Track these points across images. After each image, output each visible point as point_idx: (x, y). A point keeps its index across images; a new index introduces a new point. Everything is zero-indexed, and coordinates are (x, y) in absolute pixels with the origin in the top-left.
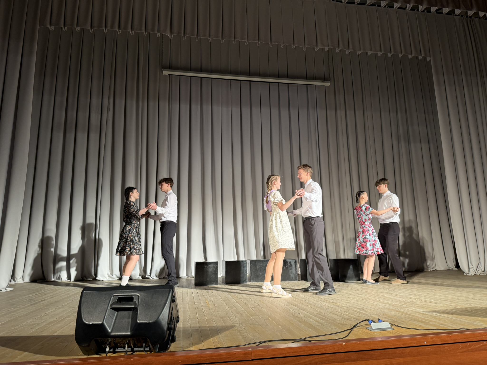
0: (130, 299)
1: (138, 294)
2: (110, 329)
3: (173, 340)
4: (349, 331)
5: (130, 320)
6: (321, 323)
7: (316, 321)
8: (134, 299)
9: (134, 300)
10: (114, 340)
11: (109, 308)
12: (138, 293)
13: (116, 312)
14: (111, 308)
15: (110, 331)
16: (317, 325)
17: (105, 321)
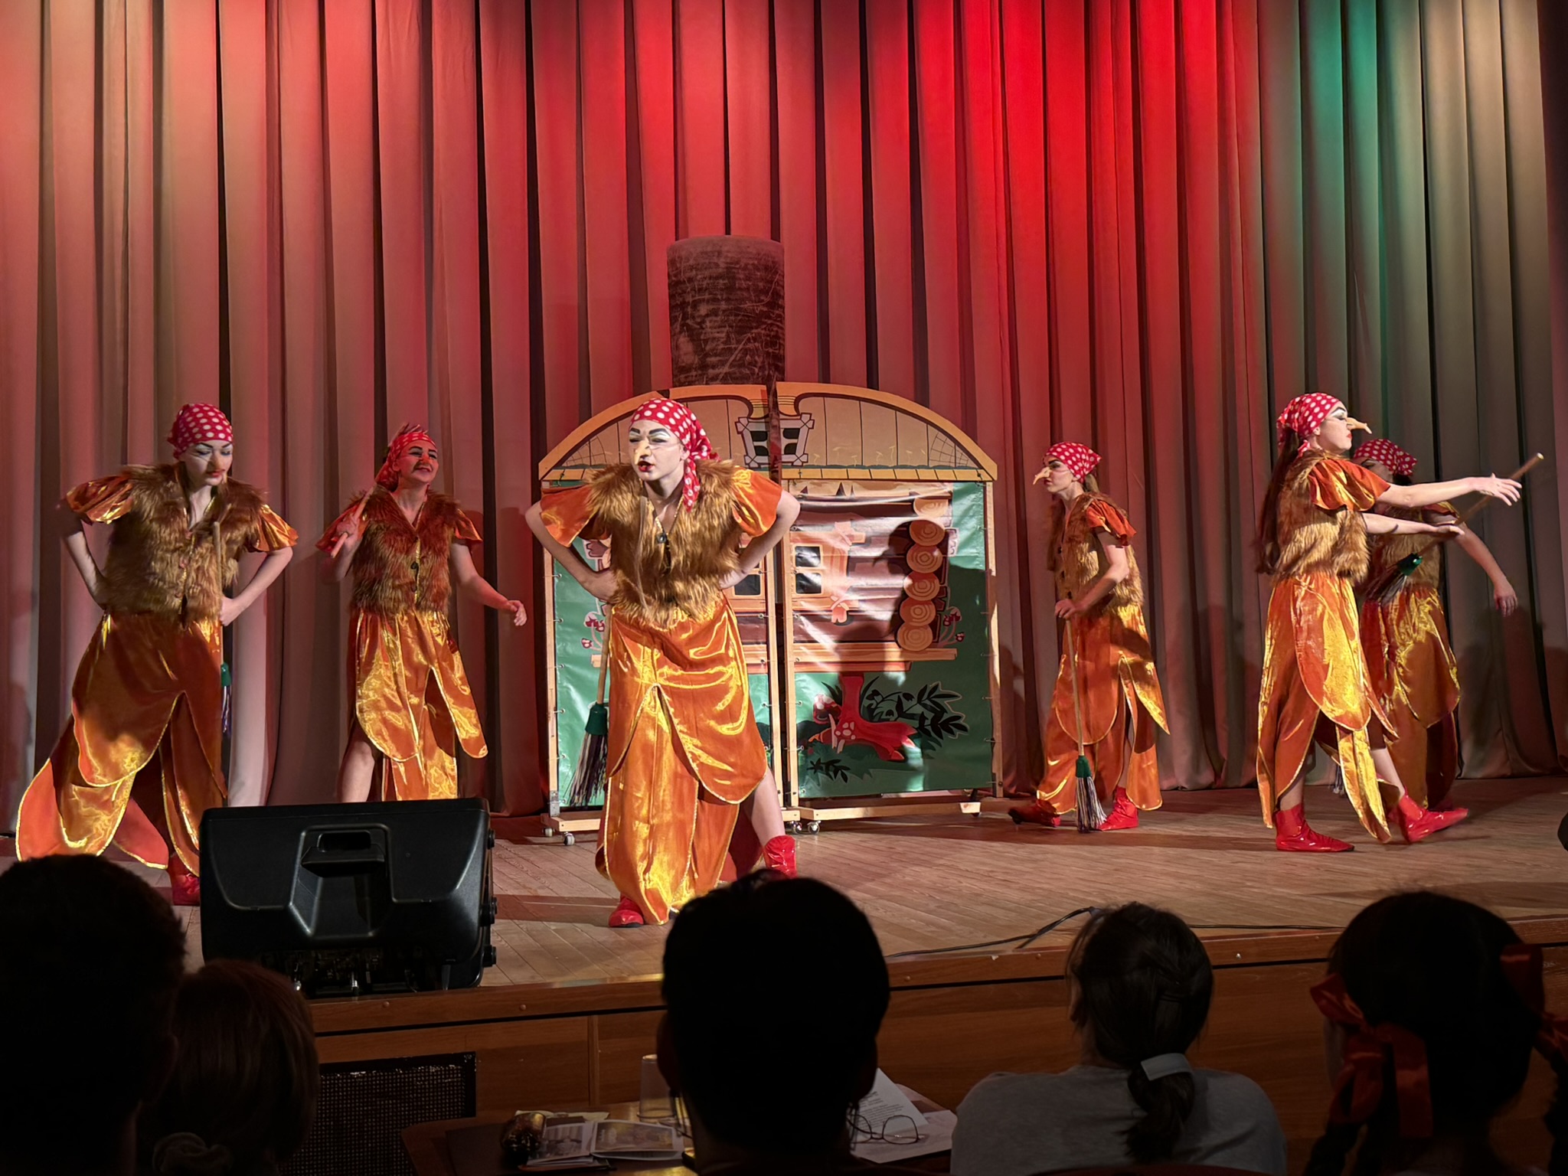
0: (360, 841)
1: (384, 826)
2: (309, 925)
3: (490, 960)
4: (1027, 940)
5: (367, 898)
6: (943, 928)
7: (929, 923)
8: (372, 838)
9: (372, 842)
10: (317, 956)
11: (298, 865)
12: (385, 824)
13: (320, 880)
14: (304, 866)
15: (308, 930)
16: (932, 932)
17: (294, 903)
